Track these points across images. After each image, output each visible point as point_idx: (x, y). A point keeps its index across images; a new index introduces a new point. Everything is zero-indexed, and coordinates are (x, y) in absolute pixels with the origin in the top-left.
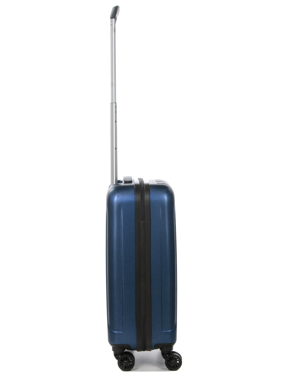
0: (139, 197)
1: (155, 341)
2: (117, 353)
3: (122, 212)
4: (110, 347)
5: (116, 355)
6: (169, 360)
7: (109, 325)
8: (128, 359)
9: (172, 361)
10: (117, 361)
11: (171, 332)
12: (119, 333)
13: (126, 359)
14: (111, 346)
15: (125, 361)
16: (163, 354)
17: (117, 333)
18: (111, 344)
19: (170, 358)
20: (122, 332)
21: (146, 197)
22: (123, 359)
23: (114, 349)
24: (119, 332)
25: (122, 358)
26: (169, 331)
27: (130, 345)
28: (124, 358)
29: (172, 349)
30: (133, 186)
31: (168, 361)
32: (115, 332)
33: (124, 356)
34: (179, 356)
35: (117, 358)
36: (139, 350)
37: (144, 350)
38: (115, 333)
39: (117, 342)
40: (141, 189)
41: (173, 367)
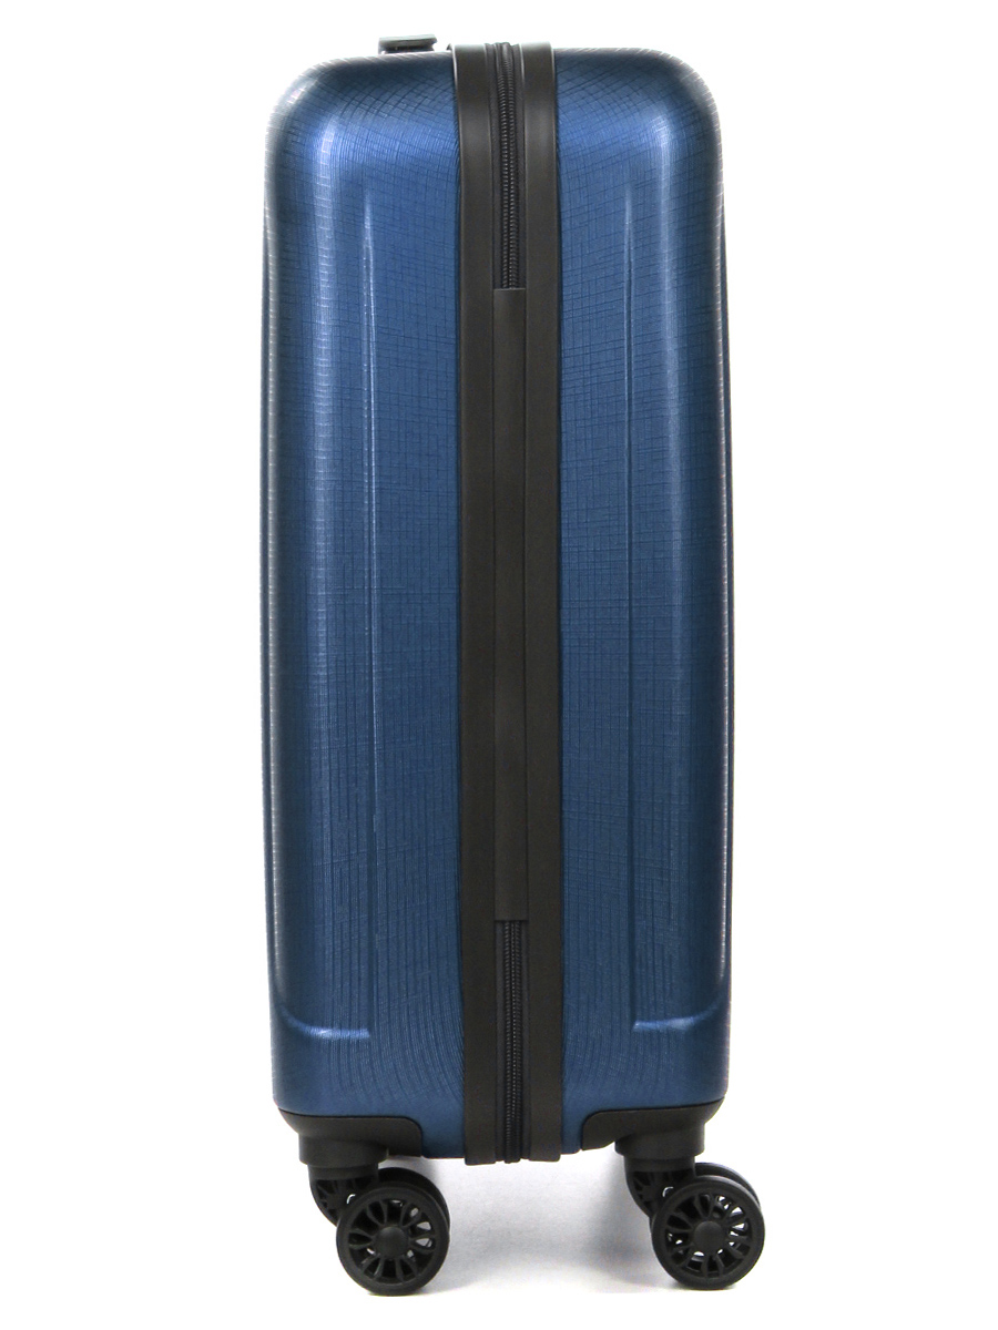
0: (481, 134)
1: (581, 1096)
2: (332, 1178)
3: (368, 225)
4: (289, 1139)
5: (325, 1193)
6: (682, 1216)
7: (281, 990)
8: (407, 1218)
9: (702, 1225)
10: (331, 1230)
11: (695, 1032)
12: (348, 1042)
13: (394, 1214)
14: (296, 1129)
15: (387, 1230)
16: (640, 1181)
17: (329, 1042)
18: (293, 1115)
19: (687, 1207)
20: (364, 1034)
21: (534, 129)
22: (370, 1215)
23: (311, 1152)
24: (346, 1034)
25: (366, 1205)
26: (681, 1023)
27: (424, 1123)
28: (376, 1208)
29: (697, 1147)
30: (443, 64)
31: (674, 1222)
32: (324, 1033)
33: (377, 1195)
34: (743, 1189)
35: (331, 1213)
36: (475, 1153)
37: (511, 1157)
38: (319, 1041)
39: (333, 1104)
40: (501, 77)
41: (705, 1268)
